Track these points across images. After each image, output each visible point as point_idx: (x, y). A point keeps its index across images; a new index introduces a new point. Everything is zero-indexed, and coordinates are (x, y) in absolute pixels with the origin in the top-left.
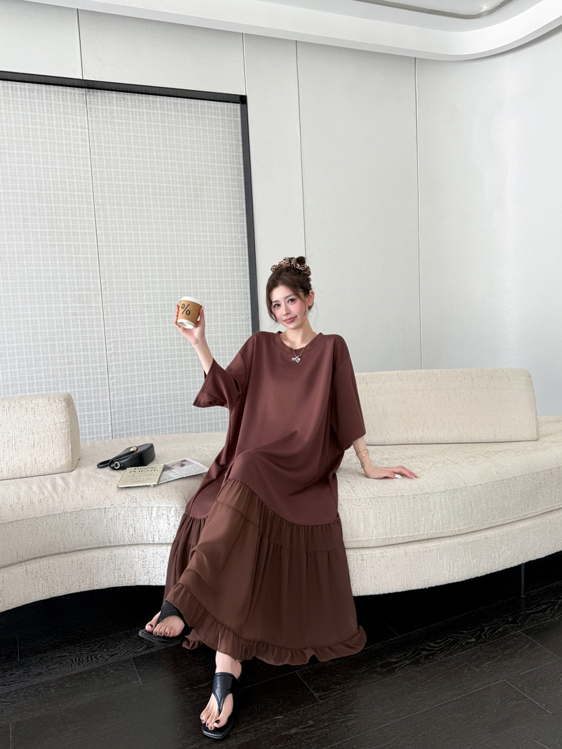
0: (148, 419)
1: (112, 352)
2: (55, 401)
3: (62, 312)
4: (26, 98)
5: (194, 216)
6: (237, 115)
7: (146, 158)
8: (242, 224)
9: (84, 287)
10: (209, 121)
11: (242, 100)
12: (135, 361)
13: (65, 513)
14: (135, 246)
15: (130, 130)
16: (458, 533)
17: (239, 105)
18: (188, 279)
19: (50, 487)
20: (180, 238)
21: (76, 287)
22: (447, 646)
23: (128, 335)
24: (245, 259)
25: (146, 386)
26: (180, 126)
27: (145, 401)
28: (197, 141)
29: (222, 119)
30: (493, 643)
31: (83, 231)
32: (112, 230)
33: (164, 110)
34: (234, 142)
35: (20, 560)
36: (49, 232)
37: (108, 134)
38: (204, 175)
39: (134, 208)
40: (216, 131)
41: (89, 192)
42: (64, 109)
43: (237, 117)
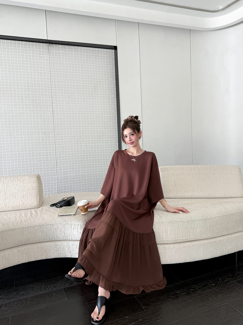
0: (73, 185)
1: (58, 156)
2: (33, 178)
3: (37, 139)
4: (23, 47)
5: (94, 98)
6: (113, 54)
7: (74, 73)
8: (114, 101)
9: (47, 128)
10: (101, 57)
11: (115, 48)
12: (68, 160)
13: (36, 226)
14: (69, 111)
15: (67, 61)
16: (207, 238)
17: (114, 50)
18: (91, 125)
19: (29, 215)
20: (88, 107)
21: (43, 128)
22: (202, 287)
23: (65, 149)
24: (116, 116)
25: (72, 171)
26: (89, 59)
27: (72, 177)
28: (96, 66)
29: (106, 56)
30: (223, 286)
31: (47, 104)
32: (59, 104)
33: (82, 52)
34: (111, 66)
35: (16, 246)
36: (32, 105)
37: (58, 63)
38: (98, 80)
39: (68, 94)
40: (104, 61)
41: (50, 87)
42: (39, 52)
43: (113, 55)
